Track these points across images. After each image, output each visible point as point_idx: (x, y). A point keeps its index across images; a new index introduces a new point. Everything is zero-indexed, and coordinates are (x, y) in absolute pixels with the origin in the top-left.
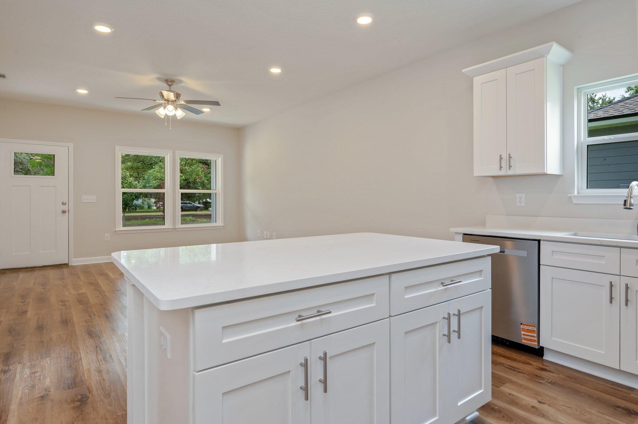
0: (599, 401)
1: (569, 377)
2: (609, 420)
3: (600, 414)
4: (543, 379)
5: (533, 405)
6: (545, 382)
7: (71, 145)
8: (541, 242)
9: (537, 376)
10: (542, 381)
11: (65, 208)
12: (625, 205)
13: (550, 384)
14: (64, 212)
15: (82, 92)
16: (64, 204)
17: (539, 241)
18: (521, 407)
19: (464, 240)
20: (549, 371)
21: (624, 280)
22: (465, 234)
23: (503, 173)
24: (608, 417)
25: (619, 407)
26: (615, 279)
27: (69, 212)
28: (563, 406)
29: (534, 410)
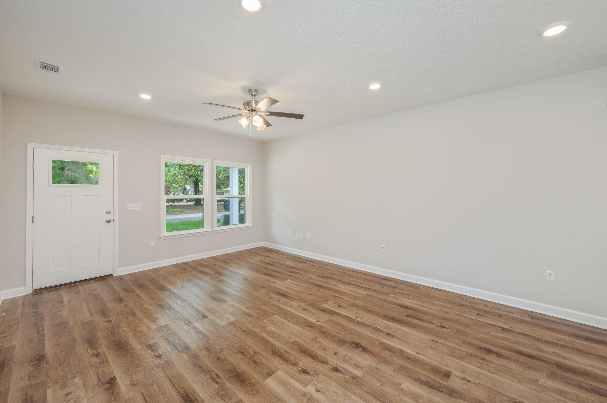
7: (117, 153)
11: (110, 217)
14: (108, 222)
15: (146, 97)
16: (109, 213)
27: (114, 221)
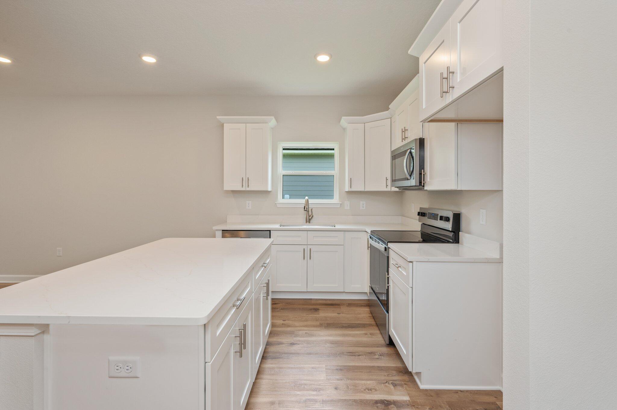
0: (303, 309)
1: (287, 303)
2: (311, 316)
3: (308, 315)
4: (277, 309)
5: (282, 323)
6: (279, 310)
8: (271, 231)
9: (274, 308)
10: (278, 310)
12: (304, 209)
13: (282, 310)
17: (270, 231)
18: (278, 326)
19: (223, 237)
20: (277, 304)
21: (309, 247)
22: (223, 230)
23: (244, 189)
24: (311, 315)
25: (311, 309)
26: (305, 247)
28: (293, 318)
29: (283, 325)
